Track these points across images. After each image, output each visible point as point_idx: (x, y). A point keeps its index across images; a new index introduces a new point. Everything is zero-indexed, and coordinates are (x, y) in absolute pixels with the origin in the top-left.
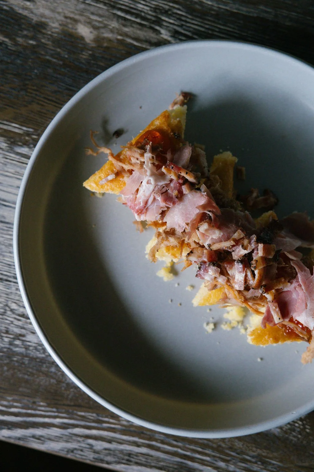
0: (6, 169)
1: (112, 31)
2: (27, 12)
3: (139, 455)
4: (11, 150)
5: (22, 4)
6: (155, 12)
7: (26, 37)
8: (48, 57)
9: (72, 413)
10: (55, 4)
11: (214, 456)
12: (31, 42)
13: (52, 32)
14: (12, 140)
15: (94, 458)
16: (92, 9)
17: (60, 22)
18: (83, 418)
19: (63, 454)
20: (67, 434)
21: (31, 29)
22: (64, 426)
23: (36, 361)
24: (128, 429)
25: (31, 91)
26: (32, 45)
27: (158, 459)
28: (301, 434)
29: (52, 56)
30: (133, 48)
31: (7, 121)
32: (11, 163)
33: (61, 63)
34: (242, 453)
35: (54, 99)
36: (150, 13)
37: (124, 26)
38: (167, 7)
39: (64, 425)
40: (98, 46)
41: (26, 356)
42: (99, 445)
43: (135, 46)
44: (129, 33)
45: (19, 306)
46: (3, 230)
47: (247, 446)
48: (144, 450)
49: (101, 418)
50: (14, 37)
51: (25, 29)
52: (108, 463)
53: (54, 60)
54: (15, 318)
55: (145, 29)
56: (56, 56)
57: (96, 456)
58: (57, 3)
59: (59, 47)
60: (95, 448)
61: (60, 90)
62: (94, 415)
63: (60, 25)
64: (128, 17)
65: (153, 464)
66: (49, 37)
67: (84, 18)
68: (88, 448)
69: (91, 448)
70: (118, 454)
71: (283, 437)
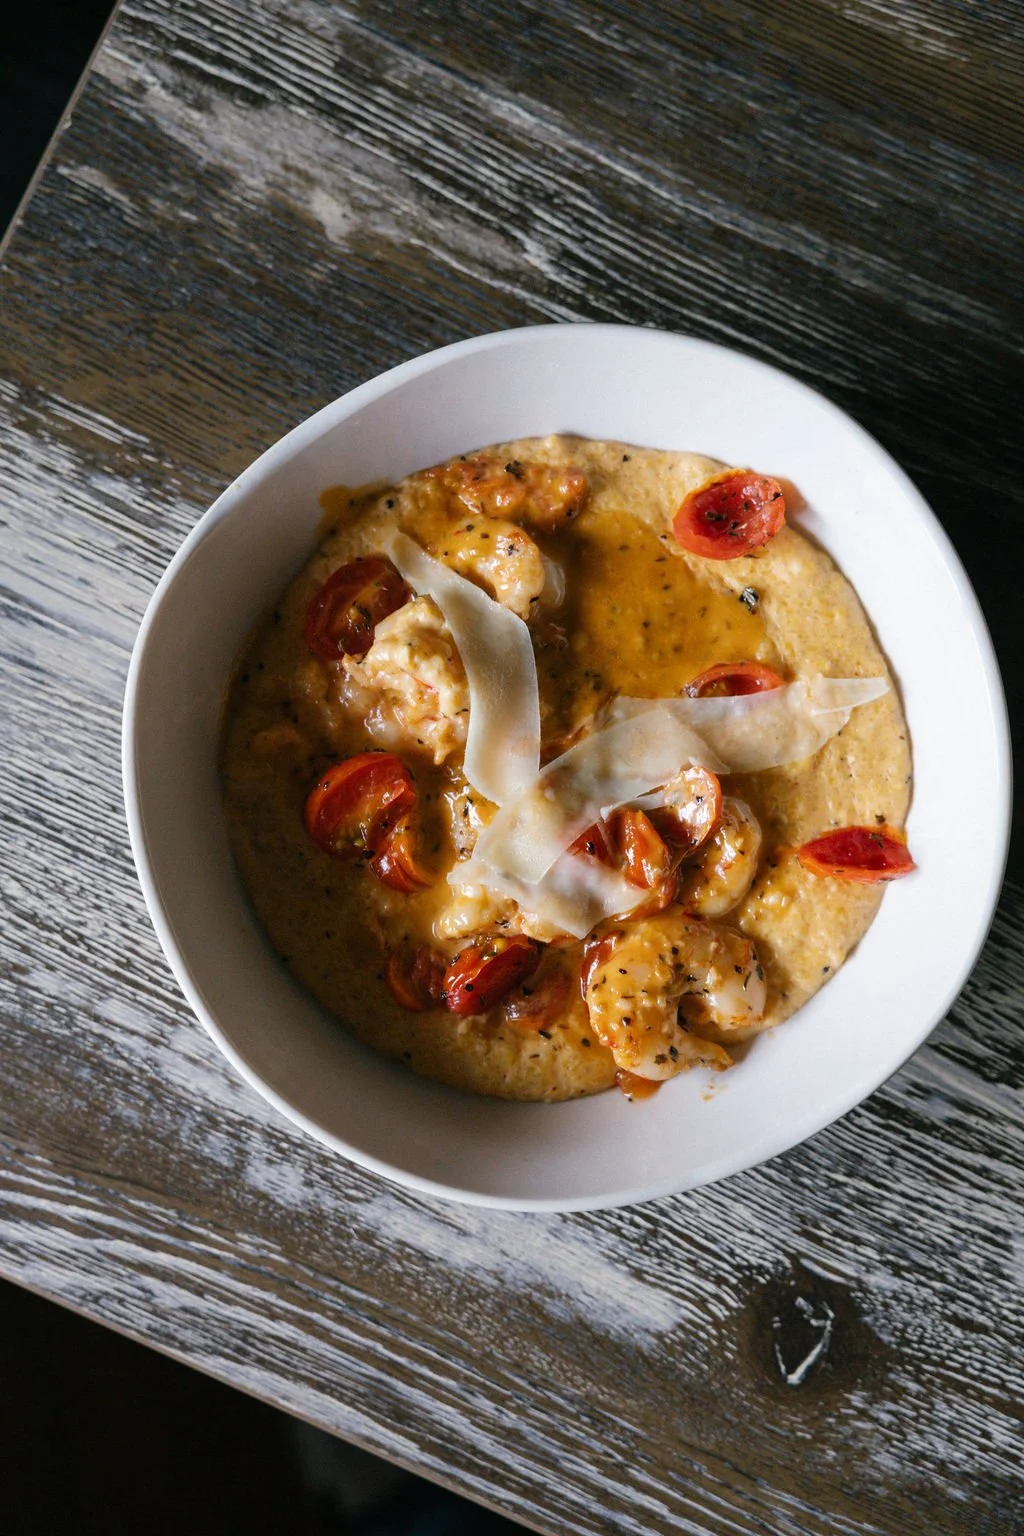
0: (60, 529)
1: (399, 223)
2: (188, 135)
3: (271, 1340)
4: (82, 481)
5: (180, 113)
6: (520, 193)
7: (174, 198)
8: (220, 261)
9: (114, 1199)
10: (266, 129)
11: (467, 1378)
12: (186, 214)
13: (245, 199)
14: (90, 457)
15: (149, 1328)
16: (359, 158)
17: (271, 178)
18: (141, 1216)
19: (69, 1302)
20: (92, 1251)
21: (193, 182)
22: (87, 1229)
23: (45, 1044)
24: (254, 1266)
25: (164, 340)
26: (186, 222)
27: (319, 1361)
28: (708, 1363)
29: (233, 259)
30: (447, 275)
31: (86, 405)
32: (76, 516)
33: (253, 281)
34: (545, 1384)
35: (217, 370)
36: (507, 192)
37: (434, 214)
38: (552, 187)
39: (88, 1226)
40: (357, 255)
41: (22, 1026)
42: (170, 1296)
43: (452, 270)
44: (442, 236)
45: (27, 889)
46: (23, 684)
47: (561, 1369)
48: (286, 1330)
49: (185, 1224)
50: (143, 193)
51: (175, 179)
52: (184, 1347)
53: (237, 271)
54: (10, 921)
55: (486, 231)
56: (244, 261)
57: (158, 1323)
58: (270, 126)
59: (256, 241)
60: (156, 1301)
61: (238, 349)
62: (172, 1213)
63: (268, 183)
64: (448, 193)
65: (303, 1372)
66: (234, 209)
67: (333, 176)
68: (140, 1299)
69: (147, 1301)
70: (216, 1330)
71: (660, 1361)
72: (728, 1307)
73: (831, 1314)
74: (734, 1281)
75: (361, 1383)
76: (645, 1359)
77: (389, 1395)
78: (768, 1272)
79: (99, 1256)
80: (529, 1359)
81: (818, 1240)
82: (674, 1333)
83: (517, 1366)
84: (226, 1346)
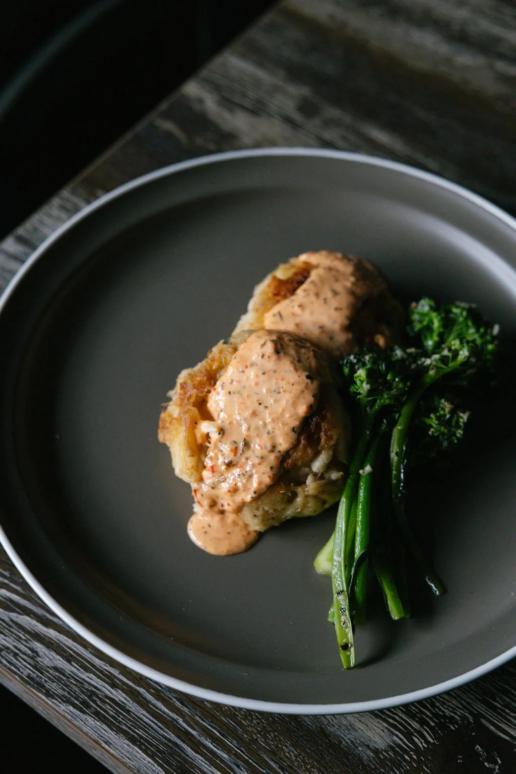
3: (107, 700)
11: (236, 755)
15: (29, 676)
20: (7, 619)
22: (8, 606)
27: (137, 721)
39: (9, 604)
42: (49, 658)
47: (304, 761)
48: (119, 696)
57: (35, 674)
60: (38, 659)
65: (124, 727)
68: (28, 656)
69: (32, 658)
70: (74, 687)
71: (374, 770)
72: (427, 742)
73: (500, 762)
74: (433, 724)
75: (162, 743)
76: (364, 765)
77: (180, 756)
78: (457, 723)
79: (11, 623)
80: (283, 750)
81: (494, 708)
82: (387, 752)
83: (273, 753)
84: (76, 699)
